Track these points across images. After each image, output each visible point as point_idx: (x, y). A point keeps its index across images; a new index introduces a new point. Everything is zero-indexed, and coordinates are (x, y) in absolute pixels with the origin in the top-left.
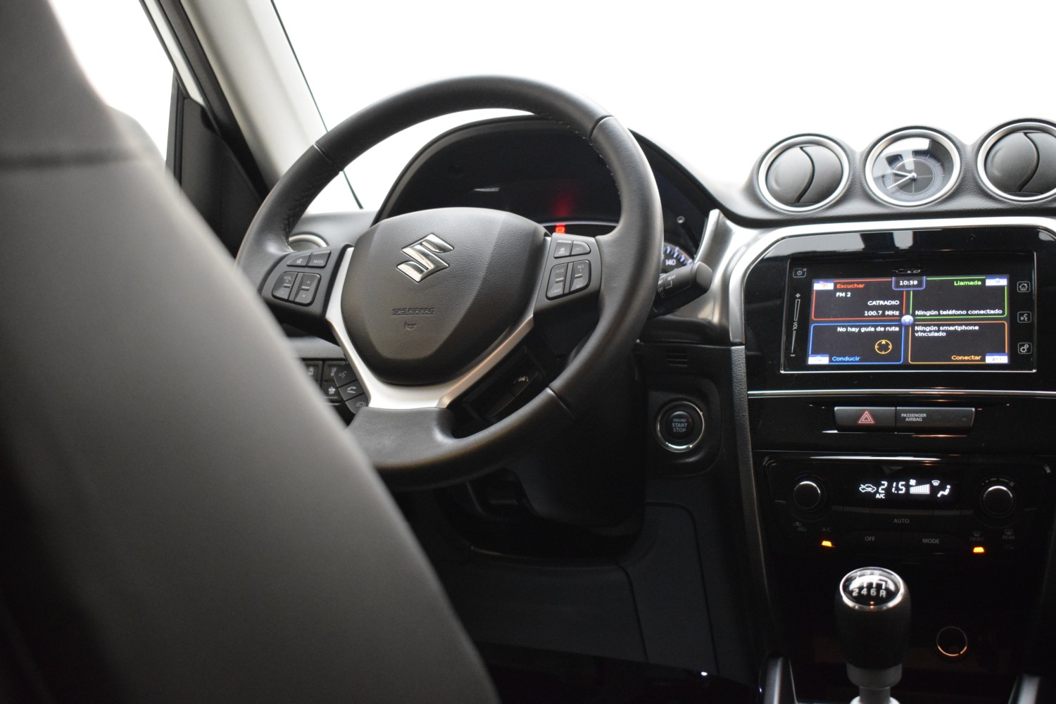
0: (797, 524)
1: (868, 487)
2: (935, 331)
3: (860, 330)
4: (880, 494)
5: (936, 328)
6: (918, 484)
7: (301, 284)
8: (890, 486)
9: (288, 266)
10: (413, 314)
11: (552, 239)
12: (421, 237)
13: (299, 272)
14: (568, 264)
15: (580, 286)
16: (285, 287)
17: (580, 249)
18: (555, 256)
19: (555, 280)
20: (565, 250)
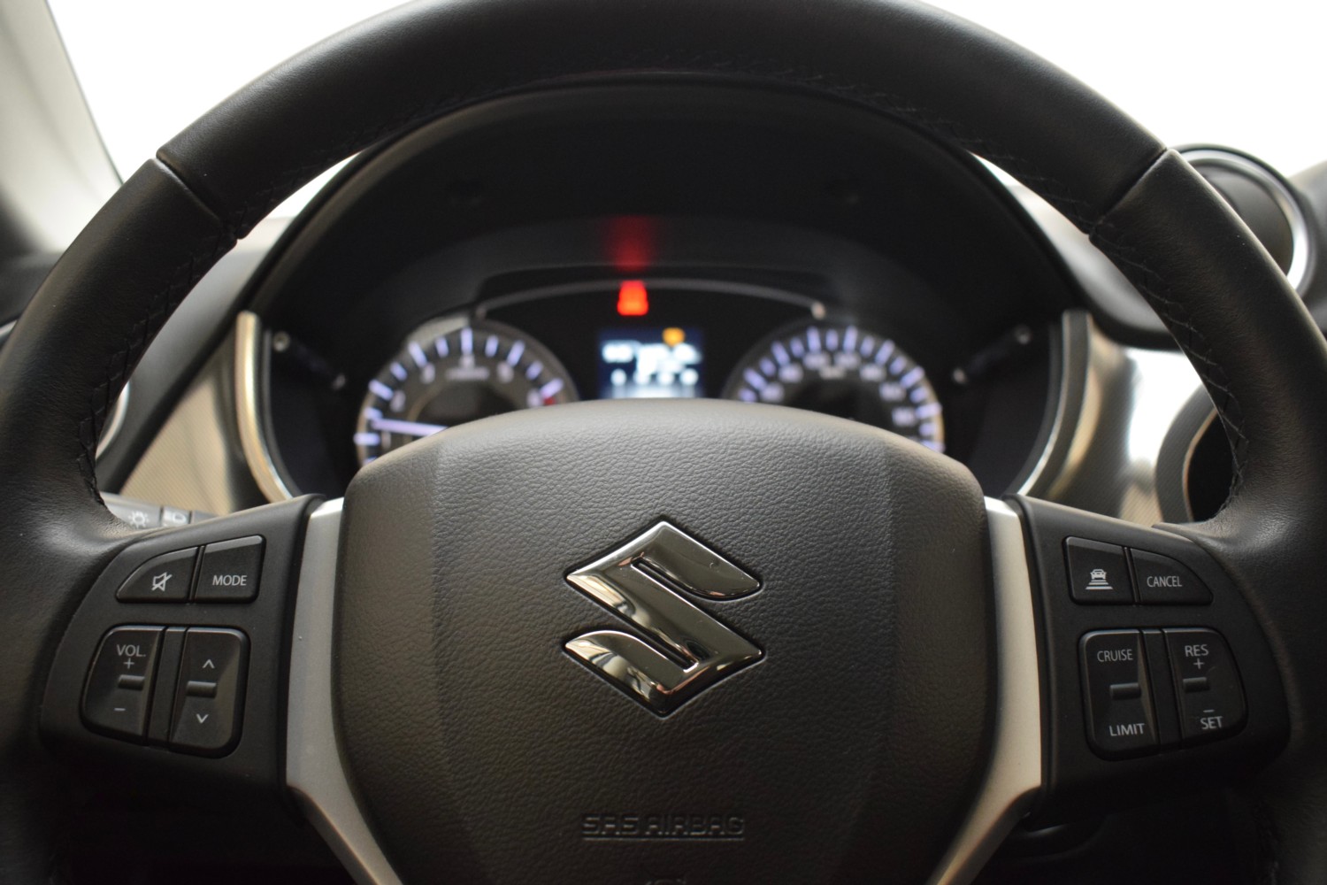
7: (180, 680)
9: (123, 601)
10: (664, 836)
11: (1025, 521)
12: (628, 531)
13: (168, 626)
14: (1142, 633)
15: (1216, 723)
16: (127, 686)
17: (1170, 582)
18: (1074, 595)
19: (1108, 688)
20: (1108, 579)
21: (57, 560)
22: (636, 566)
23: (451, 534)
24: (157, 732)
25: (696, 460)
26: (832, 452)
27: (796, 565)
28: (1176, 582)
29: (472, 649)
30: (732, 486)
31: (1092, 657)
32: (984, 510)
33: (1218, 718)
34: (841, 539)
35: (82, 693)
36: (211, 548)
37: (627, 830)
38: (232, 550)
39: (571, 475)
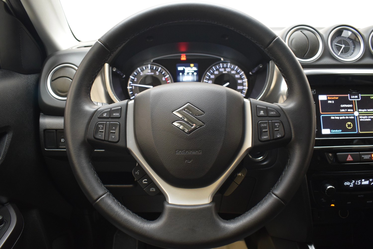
0: (323, 199)
1: (347, 183)
2: (367, 118)
3: (340, 118)
4: (351, 185)
5: (367, 117)
6: (365, 181)
7: (109, 131)
8: (355, 182)
9: (99, 118)
10: (189, 153)
11: (251, 103)
12: (182, 105)
13: (106, 122)
14: (268, 122)
15: (280, 136)
16: (100, 132)
17: (274, 113)
18: (258, 115)
19: (262, 131)
20: (263, 112)
21: (87, 112)
22: (184, 110)
23: (153, 106)
24: (106, 139)
25: (194, 93)
26: (217, 91)
27: (210, 110)
28: (275, 113)
29: (157, 124)
30: (200, 97)
31: (260, 125)
32: (244, 101)
33: (280, 135)
34: (218, 106)
35: (94, 133)
36: (113, 109)
37: (183, 152)
38: (116, 109)
39: (173, 96)
